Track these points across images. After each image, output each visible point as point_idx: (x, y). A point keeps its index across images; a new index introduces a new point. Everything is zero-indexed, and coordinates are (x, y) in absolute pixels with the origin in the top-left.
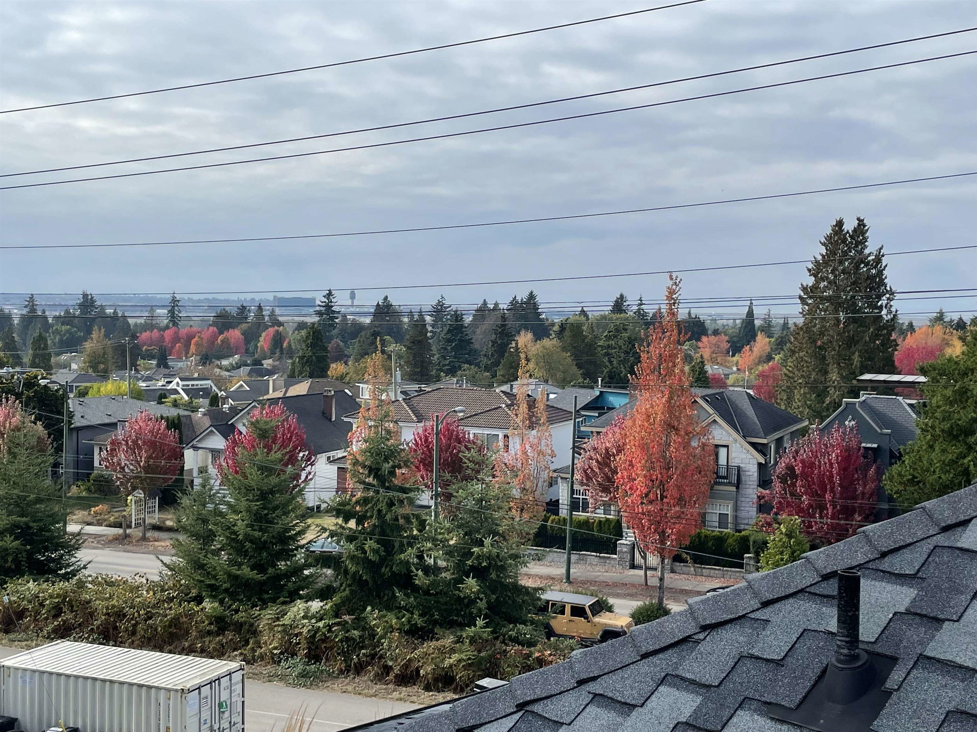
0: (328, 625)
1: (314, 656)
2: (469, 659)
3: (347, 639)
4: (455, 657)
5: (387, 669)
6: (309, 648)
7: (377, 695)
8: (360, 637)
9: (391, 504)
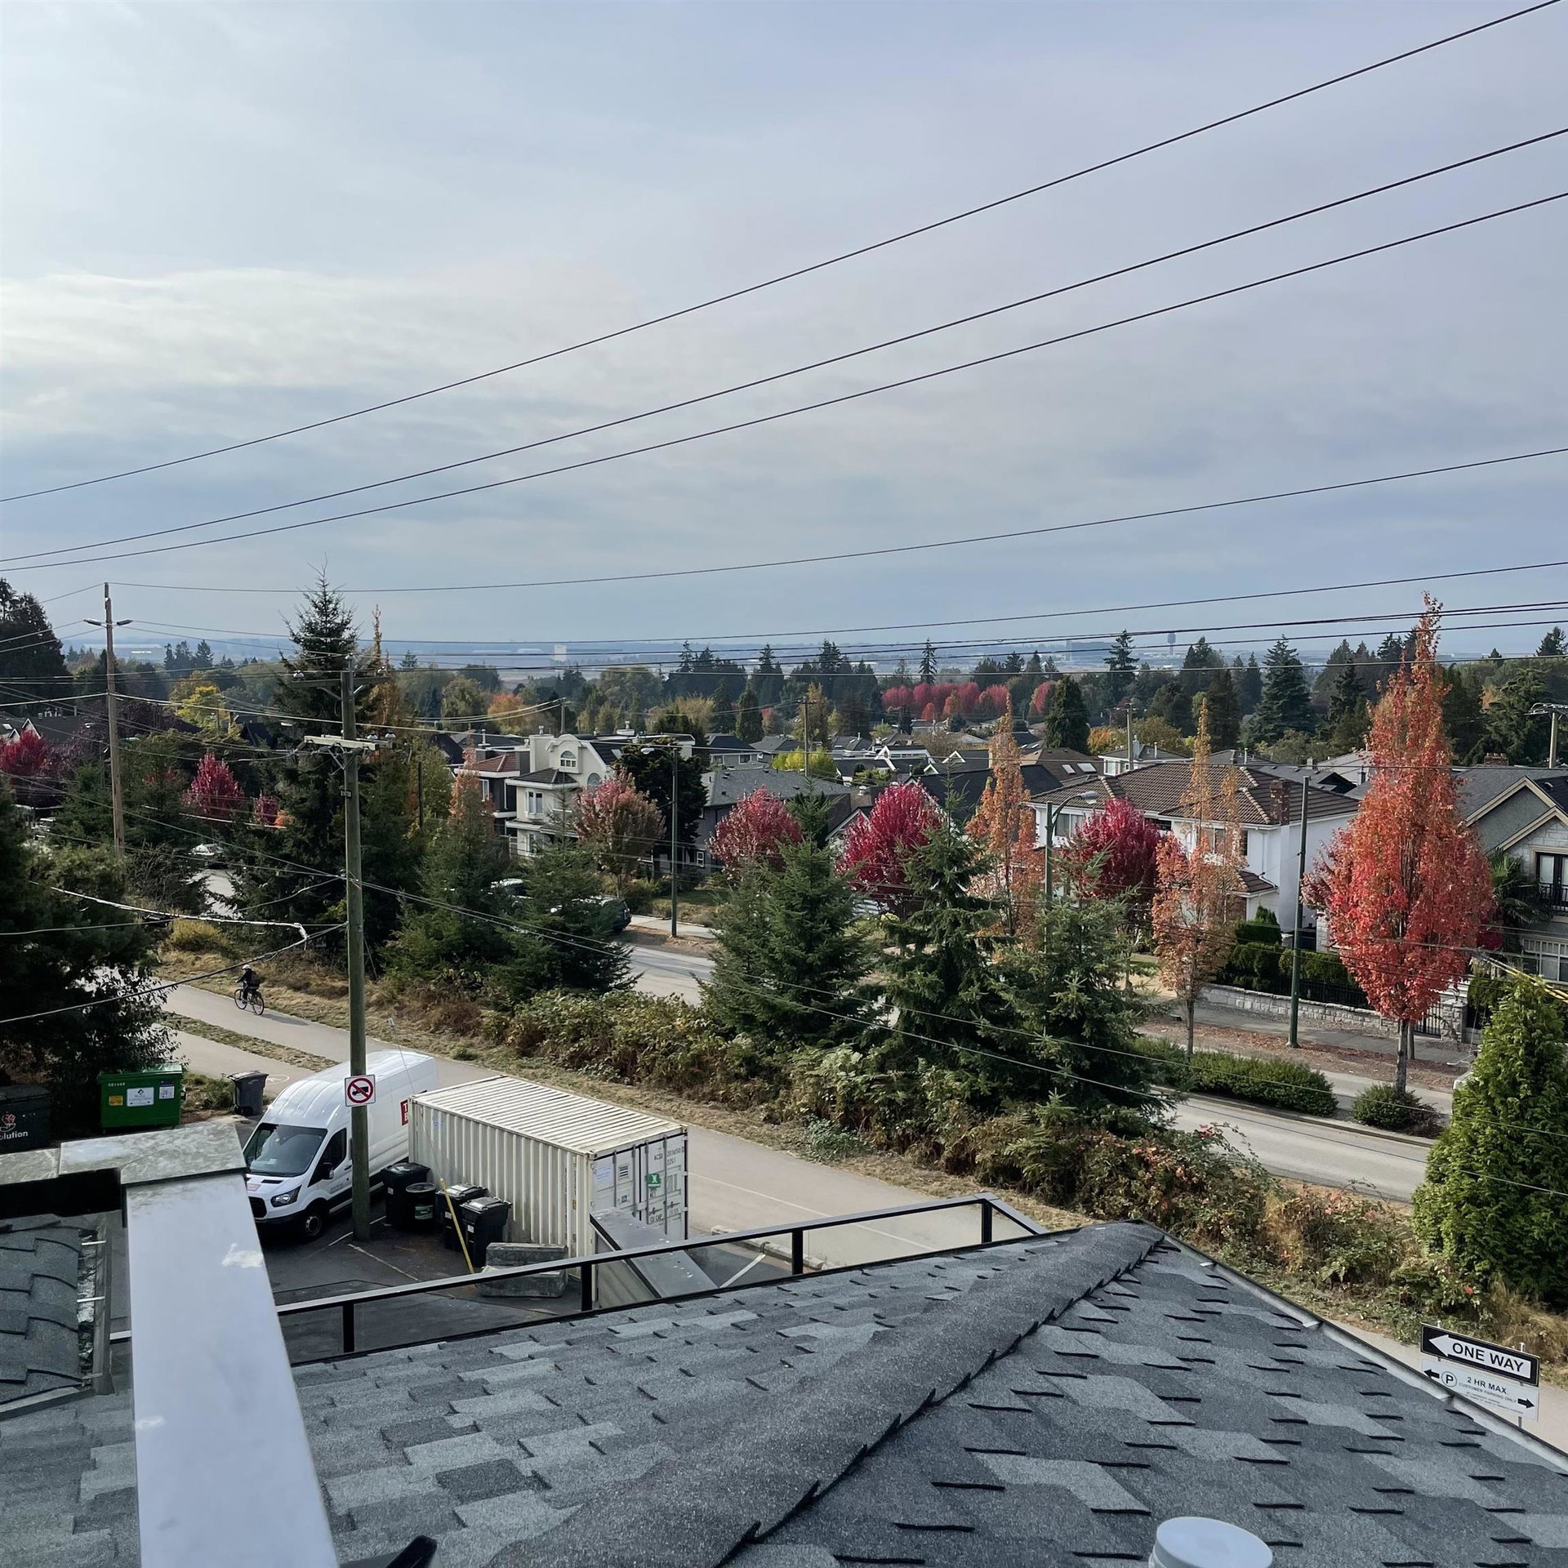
0: (868, 1081)
1: (851, 1121)
2: (1039, 1148)
3: (890, 1103)
4: (1024, 1142)
5: (938, 1149)
6: (846, 1110)
7: (909, 1183)
8: (906, 1101)
9: (955, 924)
